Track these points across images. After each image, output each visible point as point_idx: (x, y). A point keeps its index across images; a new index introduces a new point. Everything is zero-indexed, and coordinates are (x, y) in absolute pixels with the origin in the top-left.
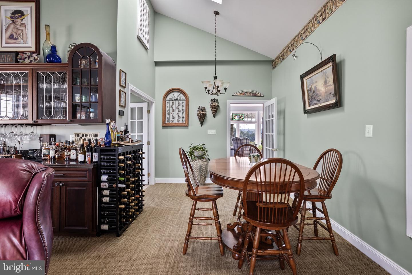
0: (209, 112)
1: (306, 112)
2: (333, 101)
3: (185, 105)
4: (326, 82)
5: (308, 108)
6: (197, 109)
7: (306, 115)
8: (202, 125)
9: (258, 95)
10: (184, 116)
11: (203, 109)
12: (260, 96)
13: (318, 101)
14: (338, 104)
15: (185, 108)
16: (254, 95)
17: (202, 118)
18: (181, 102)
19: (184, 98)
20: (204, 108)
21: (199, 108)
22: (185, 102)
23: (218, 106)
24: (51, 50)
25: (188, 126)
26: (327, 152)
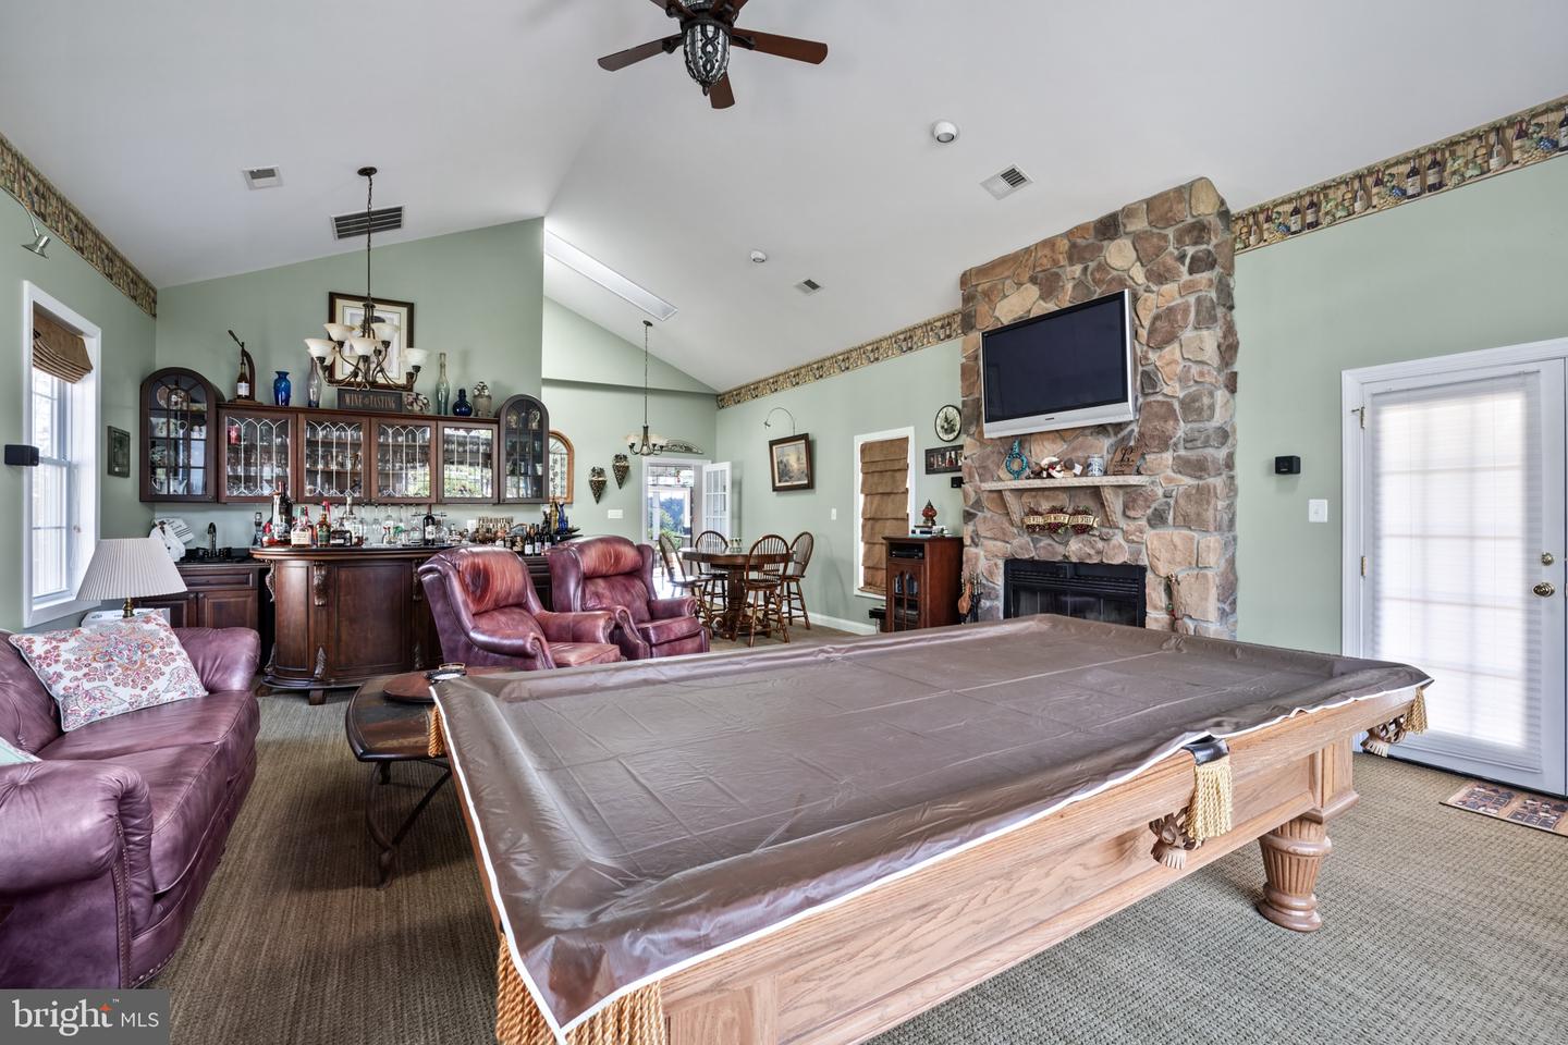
0: (610, 477)
1: (775, 489)
2: (806, 482)
3: (566, 462)
4: (798, 459)
5: (778, 484)
6: (590, 471)
7: (775, 493)
8: (597, 502)
9: (694, 450)
10: (565, 483)
11: (600, 472)
12: (697, 453)
13: (791, 478)
14: (810, 486)
15: (565, 469)
16: (688, 450)
17: (598, 489)
18: (558, 457)
19: (565, 451)
20: (602, 470)
21: (594, 470)
22: (566, 456)
23: (628, 467)
24: (460, 396)
25: (572, 503)
26: (804, 534)
